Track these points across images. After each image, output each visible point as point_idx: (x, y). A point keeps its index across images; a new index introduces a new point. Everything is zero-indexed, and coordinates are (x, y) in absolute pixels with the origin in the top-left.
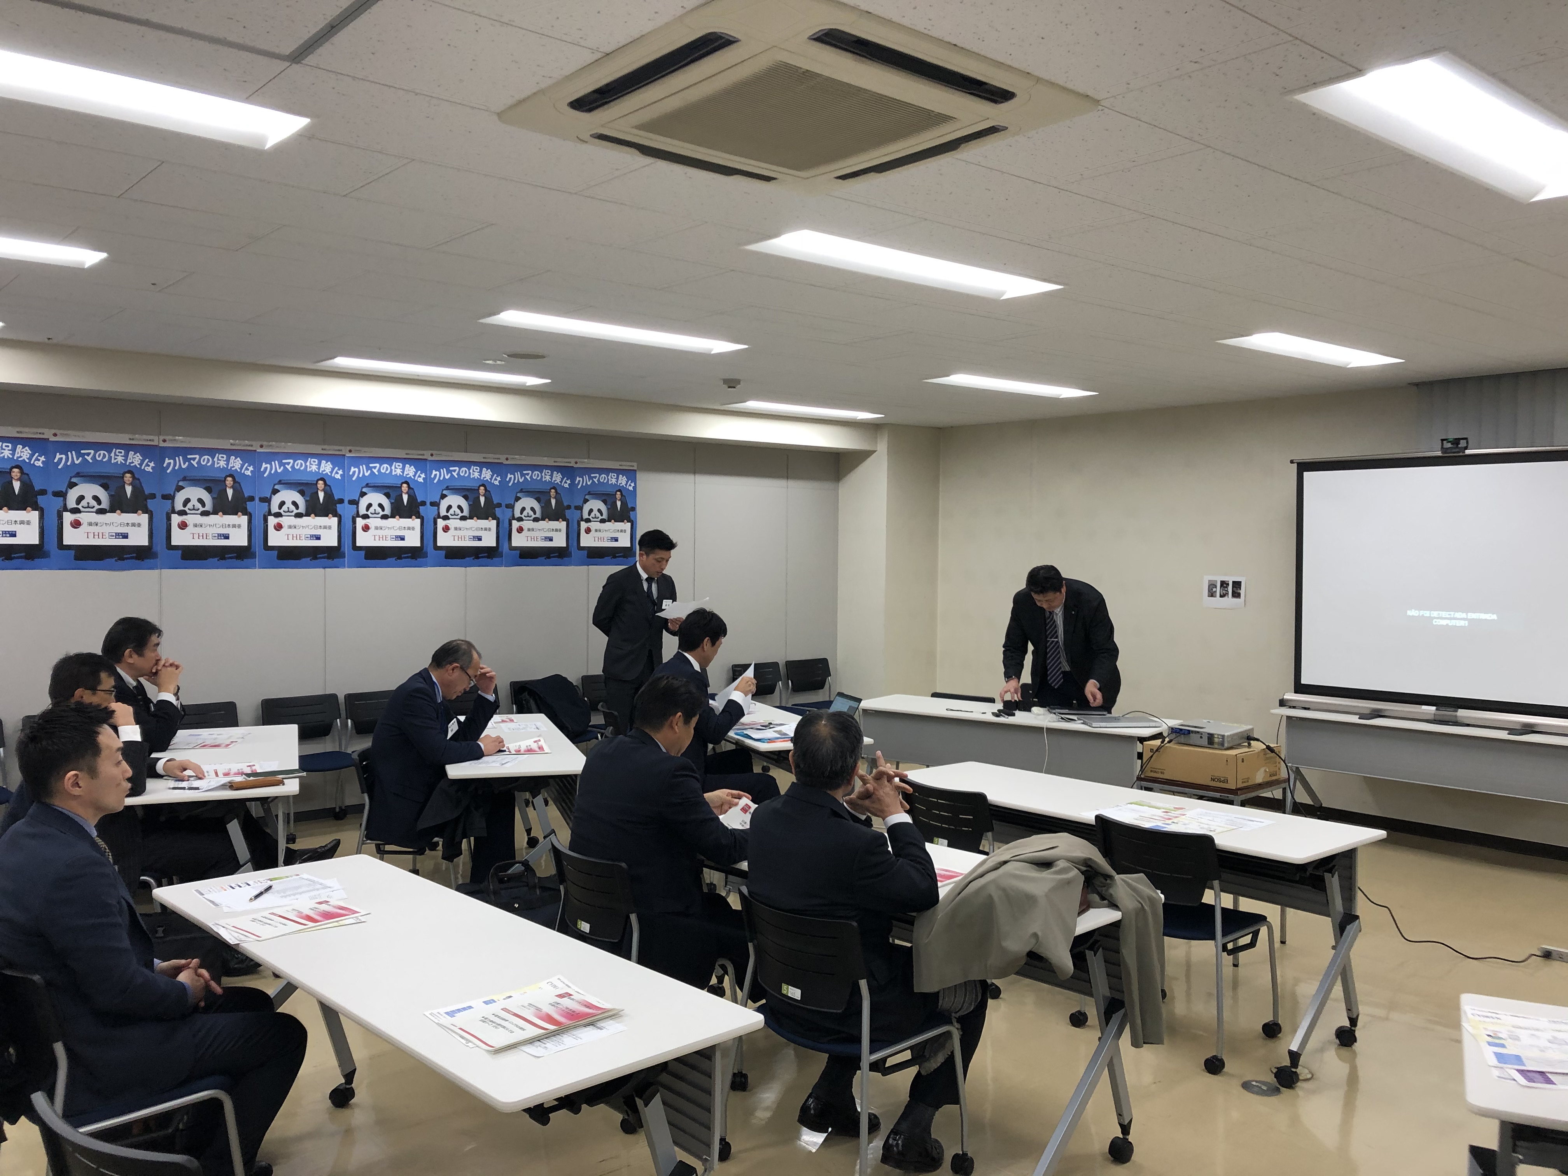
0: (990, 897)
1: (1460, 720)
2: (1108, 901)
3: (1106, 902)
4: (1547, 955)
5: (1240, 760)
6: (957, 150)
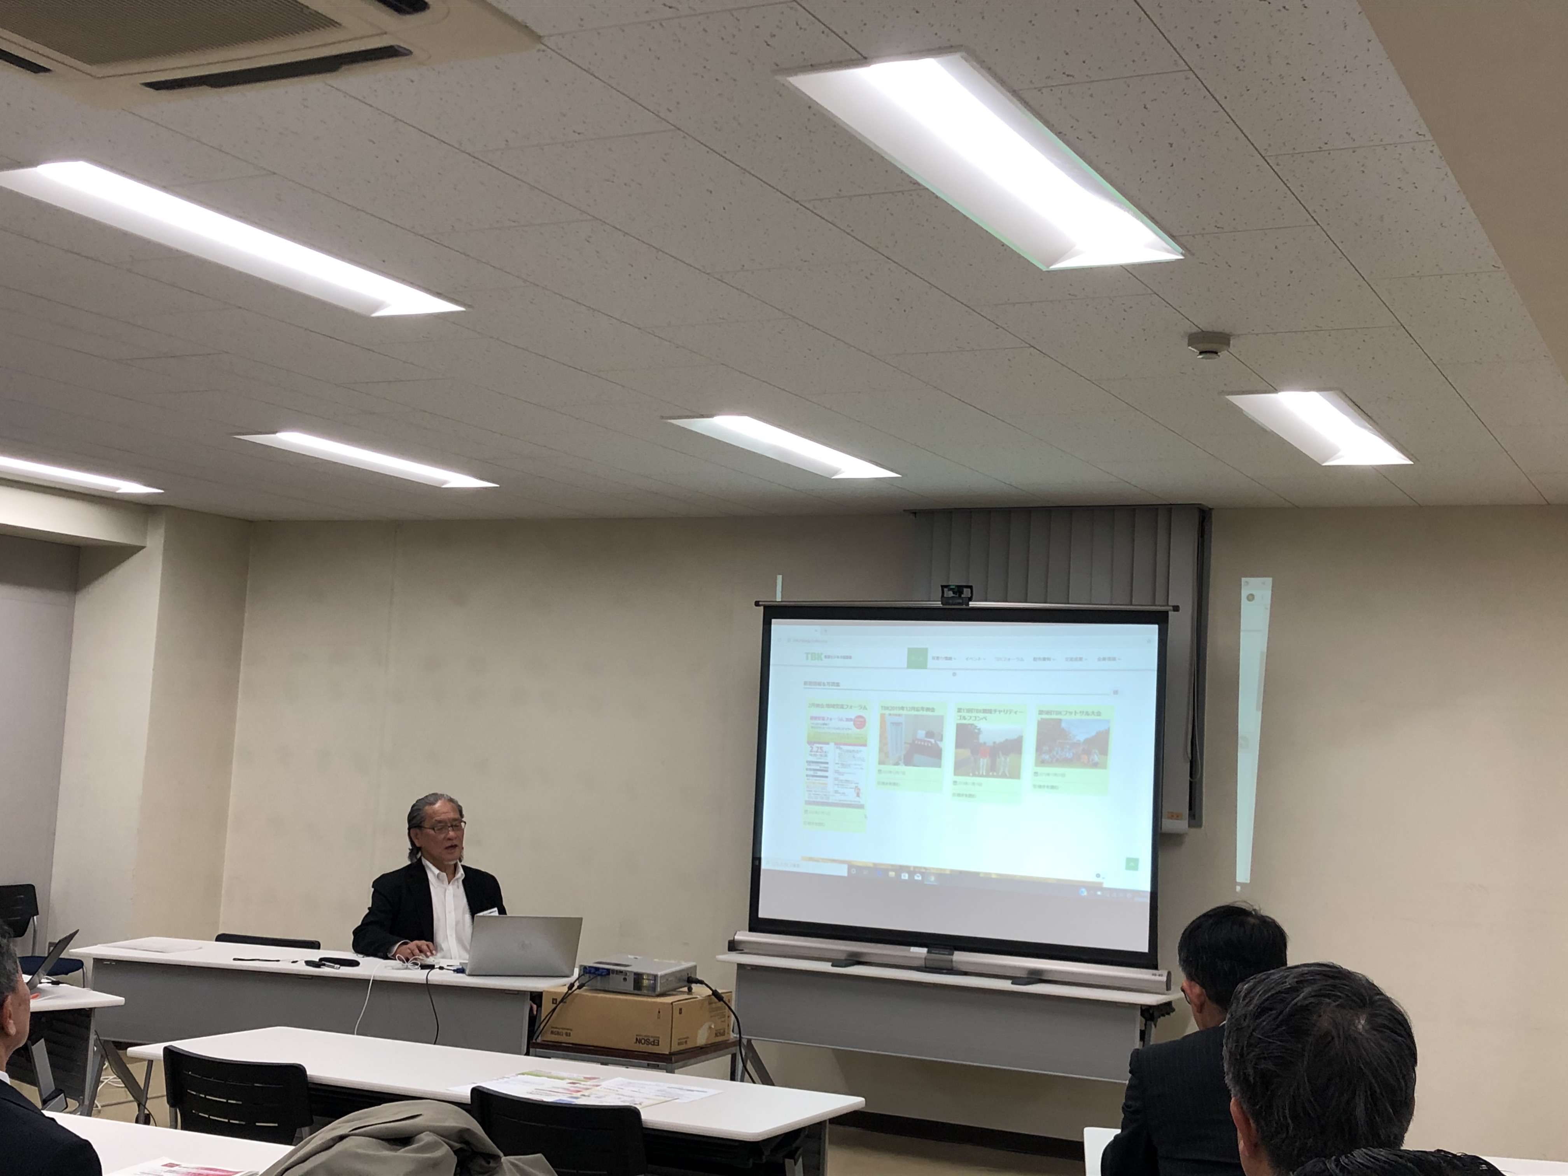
1: (955, 966)
5: (676, 1012)
6: (334, 74)
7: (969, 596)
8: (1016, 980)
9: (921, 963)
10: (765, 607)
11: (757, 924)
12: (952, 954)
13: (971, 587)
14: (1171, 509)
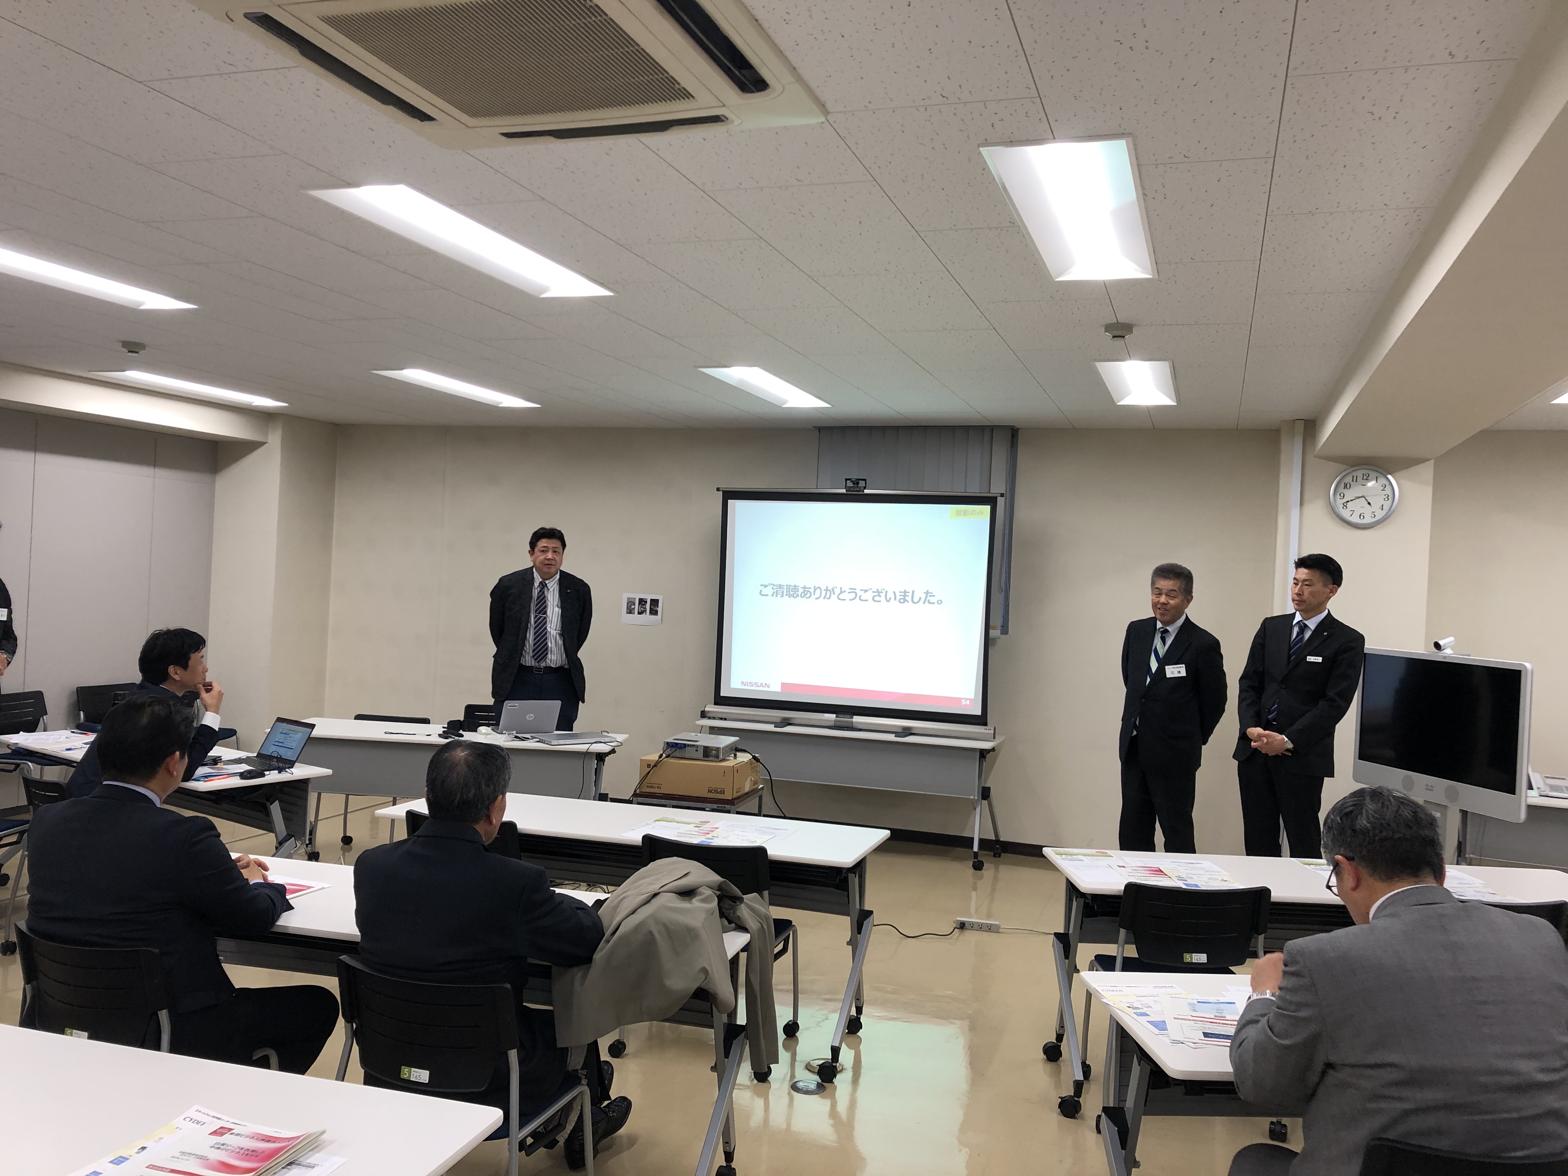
0: (651, 933)
1: (855, 726)
2: (735, 924)
3: (733, 925)
4: (962, 926)
5: (736, 771)
6: (665, 133)
7: (864, 485)
8: (897, 734)
9: (832, 724)
10: (724, 492)
11: (720, 700)
12: (852, 718)
13: (865, 480)
14: (993, 429)
